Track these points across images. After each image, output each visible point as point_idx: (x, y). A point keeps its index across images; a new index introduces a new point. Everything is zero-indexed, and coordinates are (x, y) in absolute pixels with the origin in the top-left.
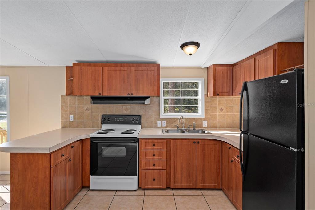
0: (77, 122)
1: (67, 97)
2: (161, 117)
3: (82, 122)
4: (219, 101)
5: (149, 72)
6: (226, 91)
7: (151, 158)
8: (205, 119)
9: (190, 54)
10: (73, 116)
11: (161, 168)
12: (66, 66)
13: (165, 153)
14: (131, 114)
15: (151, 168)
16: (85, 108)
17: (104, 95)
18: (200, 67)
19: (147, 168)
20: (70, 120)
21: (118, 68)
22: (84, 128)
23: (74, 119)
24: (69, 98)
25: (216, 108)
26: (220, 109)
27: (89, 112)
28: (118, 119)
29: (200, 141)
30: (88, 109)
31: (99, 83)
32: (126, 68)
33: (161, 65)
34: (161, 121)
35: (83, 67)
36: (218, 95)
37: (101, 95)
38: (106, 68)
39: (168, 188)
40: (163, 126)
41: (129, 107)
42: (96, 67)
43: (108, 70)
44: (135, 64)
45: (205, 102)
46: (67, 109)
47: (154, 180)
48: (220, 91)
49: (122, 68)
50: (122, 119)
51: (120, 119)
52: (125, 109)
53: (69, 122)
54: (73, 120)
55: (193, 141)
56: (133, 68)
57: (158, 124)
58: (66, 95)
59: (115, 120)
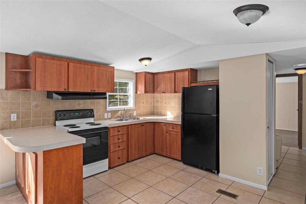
0: (22, 121)
1: (6, 91)
2: (108, 110)
3: (28, 121)
4: (142, 97)
5: (107, 72)
6: (151, 90)
7: (116, 142)
8: (134, 110)
9: (146, 65)
10: (16, 114)
11: (123, 148)
12: (5, 52)
13: (125, 136)
14: (83, 109)
15: (117, 149)
16: (33, 104)
17: (69, 91)
18: (132, 72)
19: (115, 150)
20: (12, 120)
21: (82, 66)
22: (31, 128)
23: (18, 118)
24: (10, 92)
25: (140, 101)
26: (142, 102)
27: (39, 108)
28: (74, 114)
29: (144, 124)
30: (36, 106)
31: (64, 79)
32: (89, 67)
33: (115, 68)
34: (107, 114)
35: (47, 60)
36: (147, 92)
37: (66, 91)
38: (71, 65)
39: (128, 162)
40: (109, 117)
41: (81, 101)
42: (62, 62)
43: (73, 67)
44: (96, 64)
45: (135, 97)
46: (6, 107)
47: (119, 158)
48: (148, 90)
49: (86, 66)
50: (78, 114)
51: (76, 114)
52: (78, 105)
53: (10, 121)
54: (16, 120)
55: (140, 125)
56: (96, 68)
57: (105, 116)
58: (7, 88)
59: (72, 115)
